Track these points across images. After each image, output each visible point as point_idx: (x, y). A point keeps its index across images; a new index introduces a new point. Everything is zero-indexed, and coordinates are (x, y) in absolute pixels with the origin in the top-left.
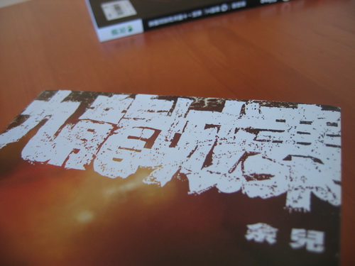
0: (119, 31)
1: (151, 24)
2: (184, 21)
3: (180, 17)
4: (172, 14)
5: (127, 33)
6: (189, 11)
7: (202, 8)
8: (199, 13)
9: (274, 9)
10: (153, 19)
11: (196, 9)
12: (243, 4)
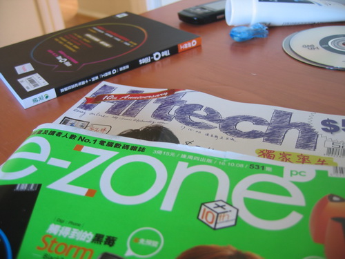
0: (38, 99)
1: (62, 90)
2: (86, 85)
3: (83, 83)
4: (77, 82)
5: (45, 100)
6: (89, 78)
7: (98, 75)
8: (97, 78)
9: (150, 67)
10: (63, 87)
11: (94, 76)
12: (128, 67)
